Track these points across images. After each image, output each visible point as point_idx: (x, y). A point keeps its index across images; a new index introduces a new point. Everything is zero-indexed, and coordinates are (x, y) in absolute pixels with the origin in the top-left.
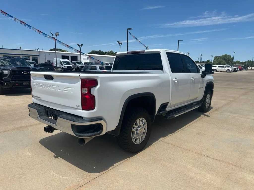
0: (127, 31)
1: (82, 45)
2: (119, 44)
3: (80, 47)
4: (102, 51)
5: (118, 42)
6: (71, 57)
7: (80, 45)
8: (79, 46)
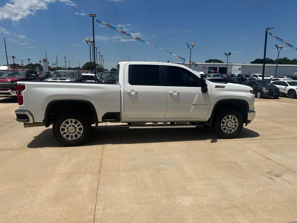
0: (267, 32)
1: (230, 54)
2: (278, 49)
3: (228, 56)
4: (271, 59)
5: (276, 45)
6: (220, 68)
7: (228, 54)
8: (226, 55)
